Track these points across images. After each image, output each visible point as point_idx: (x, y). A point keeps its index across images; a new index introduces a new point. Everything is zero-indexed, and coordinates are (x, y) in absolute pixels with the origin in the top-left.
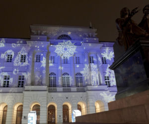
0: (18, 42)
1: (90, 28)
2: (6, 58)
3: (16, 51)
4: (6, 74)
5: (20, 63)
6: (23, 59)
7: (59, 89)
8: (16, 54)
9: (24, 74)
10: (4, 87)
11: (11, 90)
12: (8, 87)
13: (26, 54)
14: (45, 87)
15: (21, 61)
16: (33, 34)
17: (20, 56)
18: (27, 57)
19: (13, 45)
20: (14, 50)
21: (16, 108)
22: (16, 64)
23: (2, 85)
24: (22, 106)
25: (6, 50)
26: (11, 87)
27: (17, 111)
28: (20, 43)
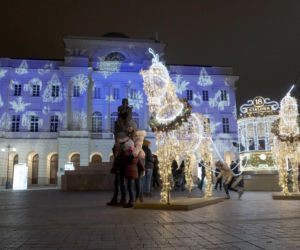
0: (47, 66)
1: (156, 42)
2: (32, 90)
3: (45, 81)
4: (33, 113)
5: (51, 98)
6: (55, 91)
7: (105, 135)
8: (45, 85)
9: (57, 114)
10: (32, 131)
11: (41, 135)
12: (37, 131)
13: (59, 84)
14: (86, 133)
15: (53, 95)
16: (67, 54)
17: (51, 87)
18: (61, 89)
19: (40, 72)
20: (41, 78)
21: (49, 158)
22: (45, 100)
23: (29, 129)
24: (57, 155)
25: (31, 78)
26: (42, 131)
27: (51, 161)
28: (49, 68)
